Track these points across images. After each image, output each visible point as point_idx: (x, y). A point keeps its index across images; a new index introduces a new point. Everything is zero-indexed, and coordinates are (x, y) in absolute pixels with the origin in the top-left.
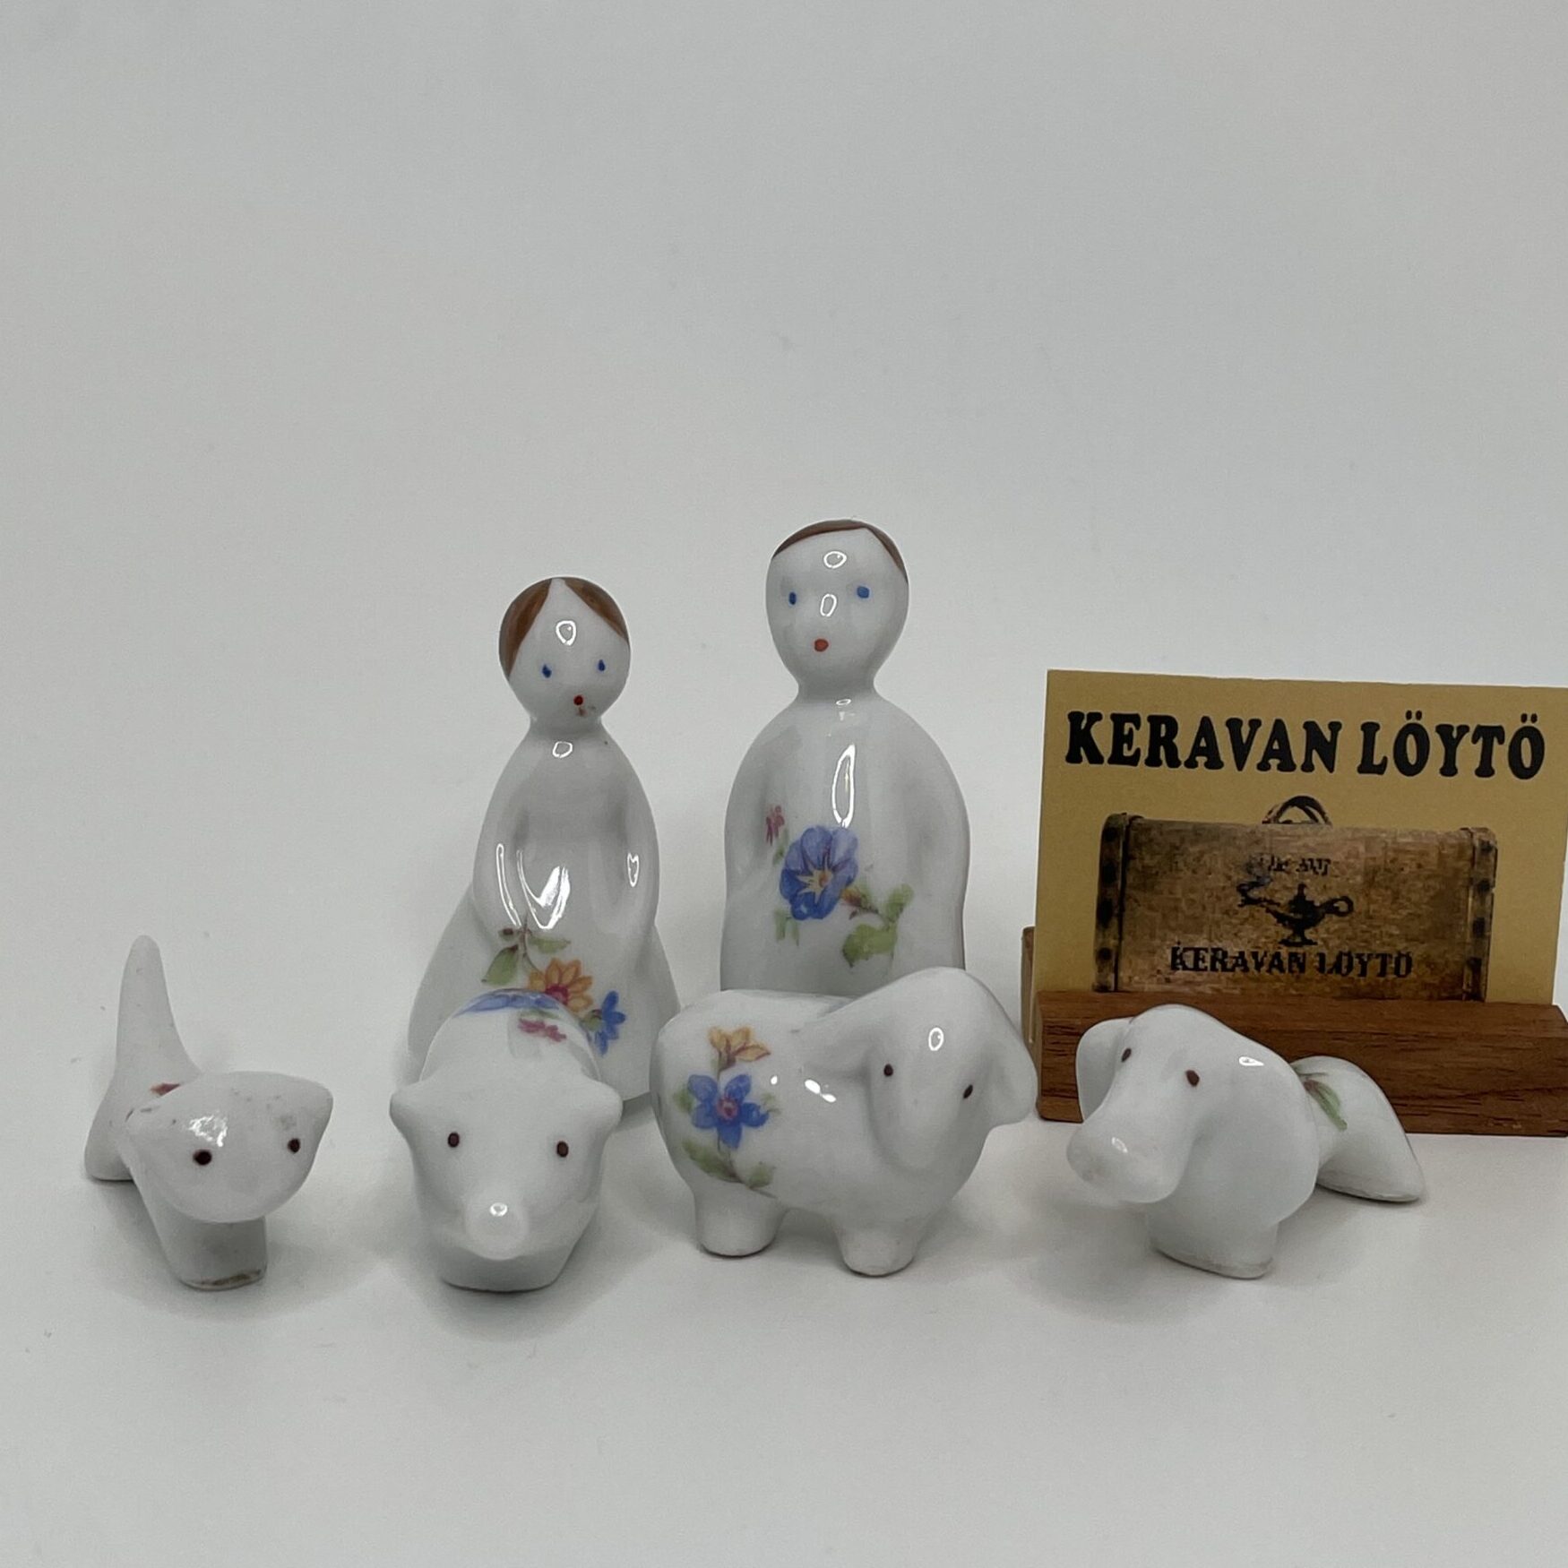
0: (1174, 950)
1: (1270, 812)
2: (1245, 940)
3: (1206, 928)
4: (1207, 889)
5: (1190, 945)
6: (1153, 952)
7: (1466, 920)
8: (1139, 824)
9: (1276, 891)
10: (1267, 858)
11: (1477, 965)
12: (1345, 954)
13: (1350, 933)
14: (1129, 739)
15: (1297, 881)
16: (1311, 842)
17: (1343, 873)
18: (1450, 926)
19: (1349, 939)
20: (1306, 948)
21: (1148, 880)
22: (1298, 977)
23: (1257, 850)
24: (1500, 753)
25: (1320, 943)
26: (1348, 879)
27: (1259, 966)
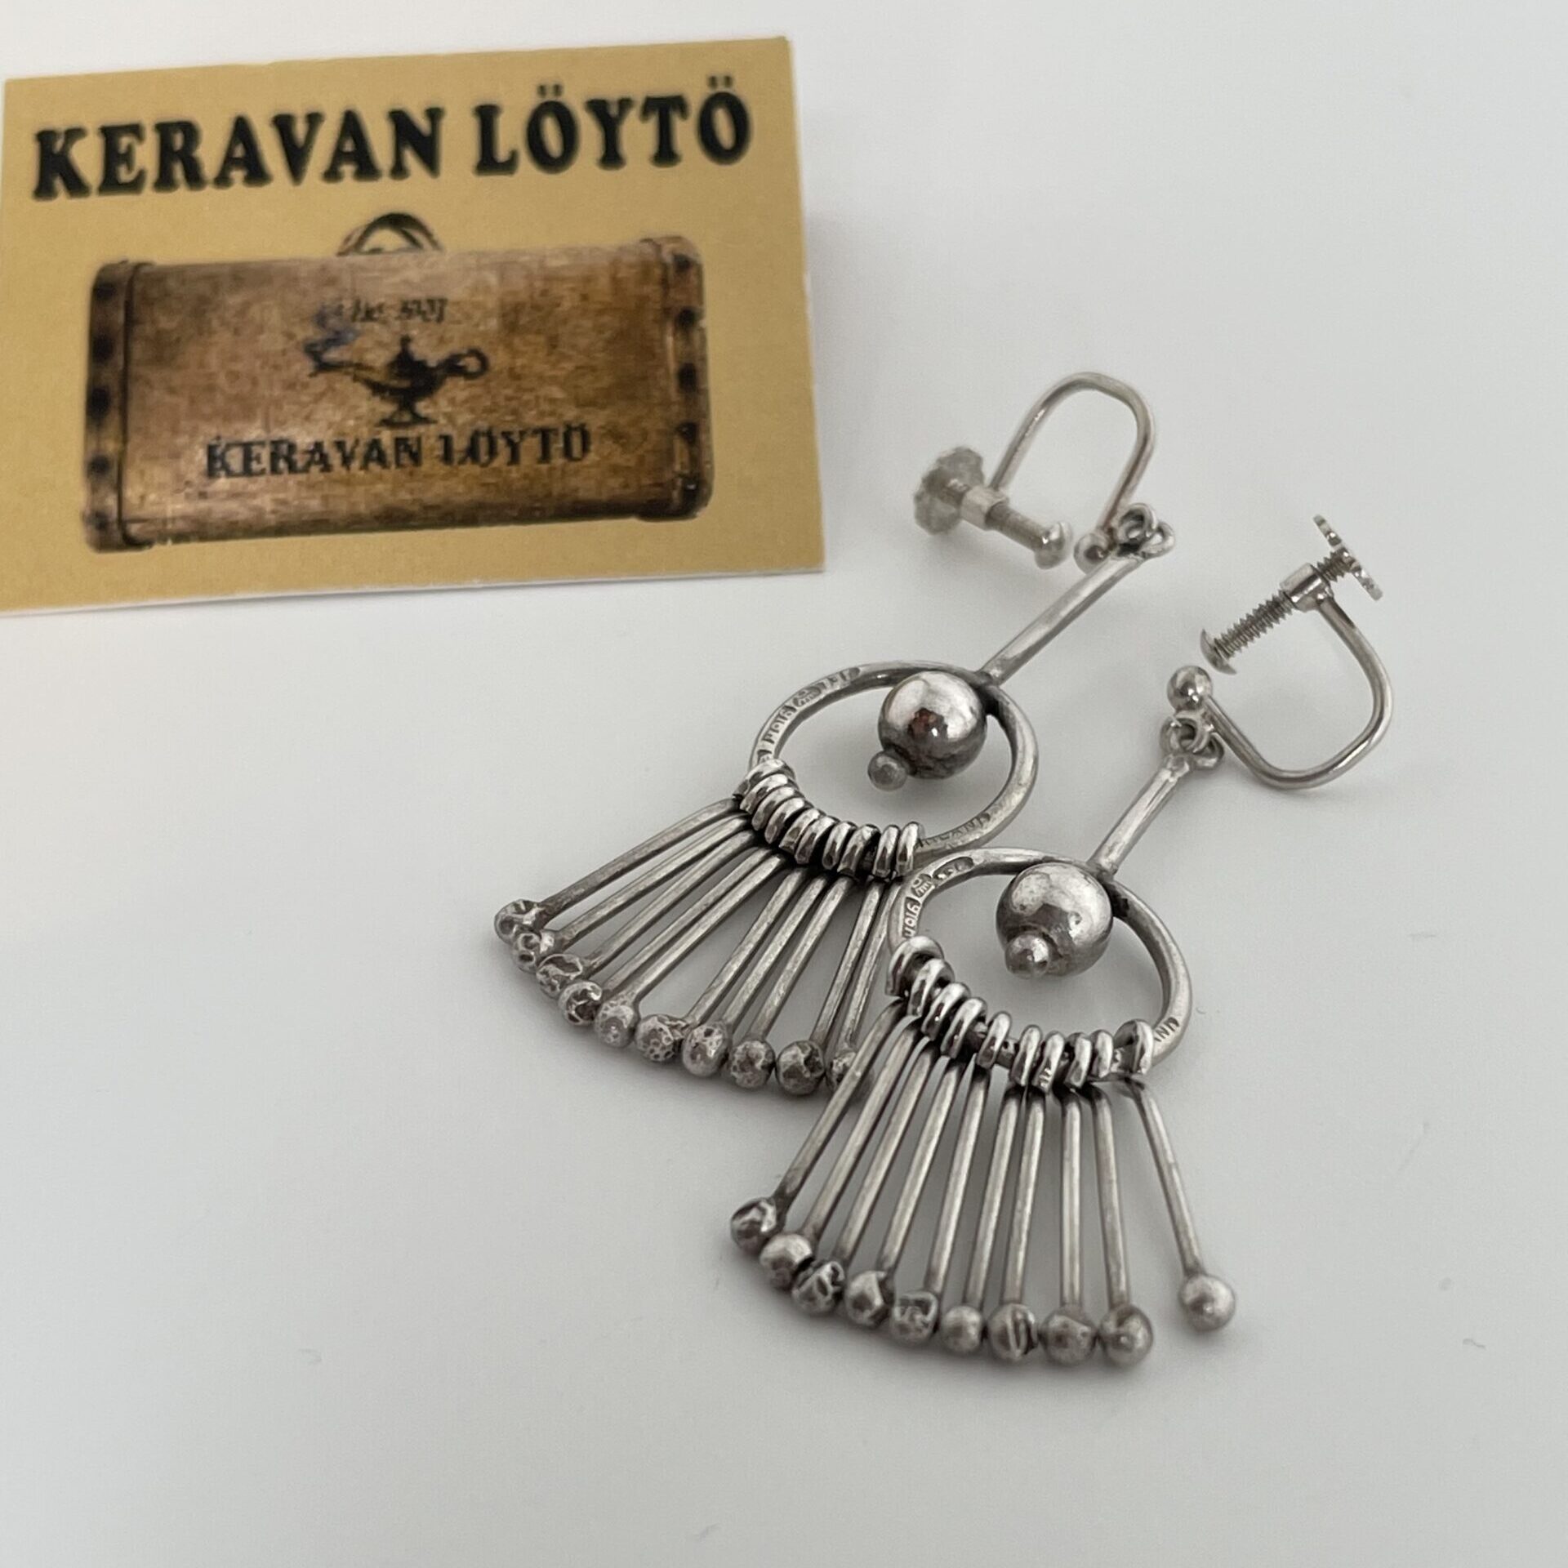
0: (211, 450)
1: (348, 239)
2: (323, 424)
3: (259, 412)
4: (258, 356)
5: (238, 438)
6: (176, 455)
7: (667, 370)
8: (147, 275)
9: (367, 350)
10: (348, 304)
11: (692, 432)
12: (483, 434)
13: (488, 403)
14: (127, 158)
15: (396, 333)
16: (413, 274)
17: (468, 317)
18: (644, 378)
19: (490, 411)
20: (421, 429)
21: (164, 351)
22: (411, 474)
23: (330, 294)
24: (685, 132)
25: (442, 421)
26: (477, 325)
27: (346, 460)
